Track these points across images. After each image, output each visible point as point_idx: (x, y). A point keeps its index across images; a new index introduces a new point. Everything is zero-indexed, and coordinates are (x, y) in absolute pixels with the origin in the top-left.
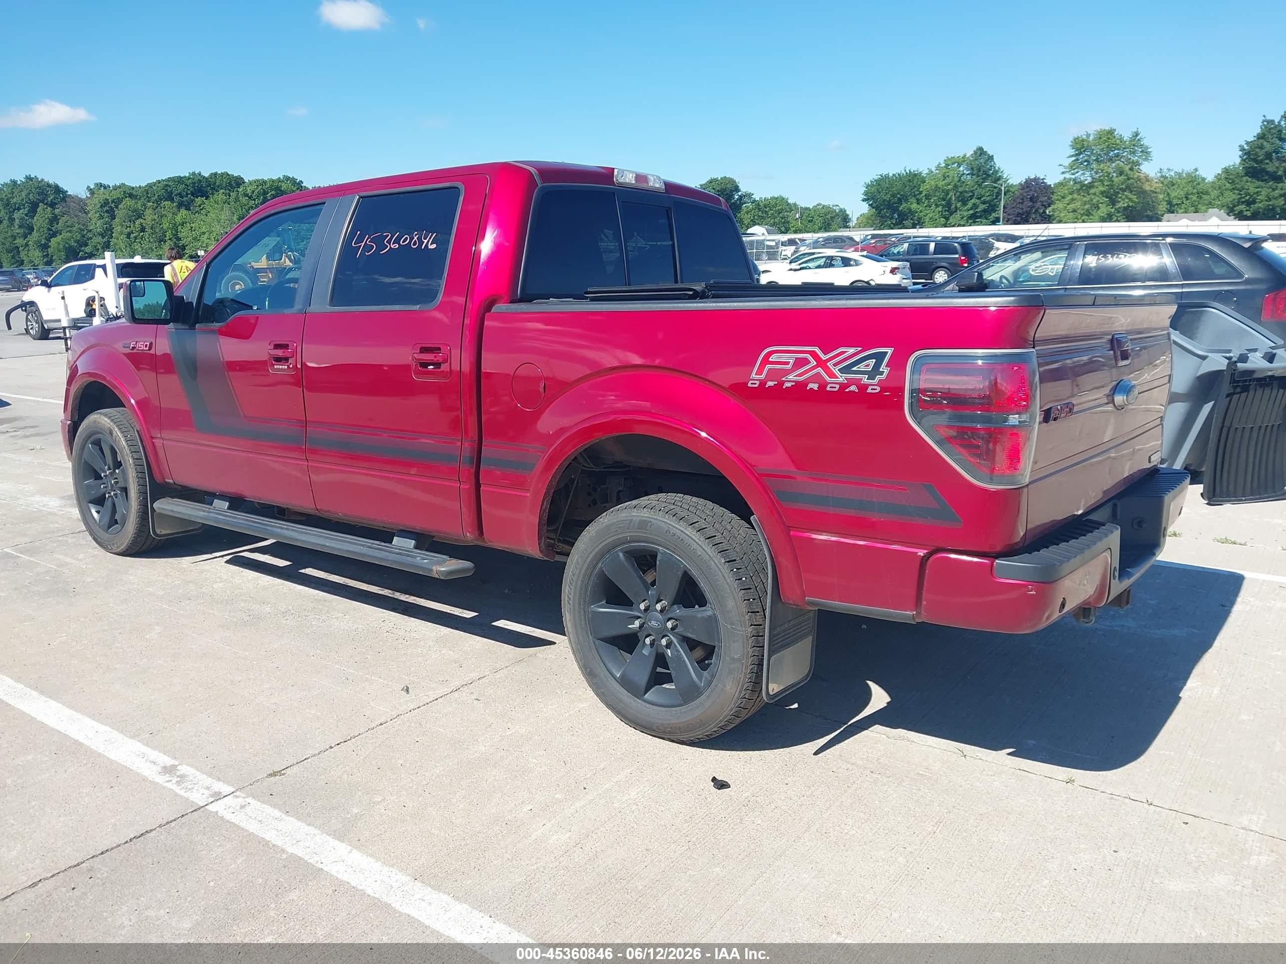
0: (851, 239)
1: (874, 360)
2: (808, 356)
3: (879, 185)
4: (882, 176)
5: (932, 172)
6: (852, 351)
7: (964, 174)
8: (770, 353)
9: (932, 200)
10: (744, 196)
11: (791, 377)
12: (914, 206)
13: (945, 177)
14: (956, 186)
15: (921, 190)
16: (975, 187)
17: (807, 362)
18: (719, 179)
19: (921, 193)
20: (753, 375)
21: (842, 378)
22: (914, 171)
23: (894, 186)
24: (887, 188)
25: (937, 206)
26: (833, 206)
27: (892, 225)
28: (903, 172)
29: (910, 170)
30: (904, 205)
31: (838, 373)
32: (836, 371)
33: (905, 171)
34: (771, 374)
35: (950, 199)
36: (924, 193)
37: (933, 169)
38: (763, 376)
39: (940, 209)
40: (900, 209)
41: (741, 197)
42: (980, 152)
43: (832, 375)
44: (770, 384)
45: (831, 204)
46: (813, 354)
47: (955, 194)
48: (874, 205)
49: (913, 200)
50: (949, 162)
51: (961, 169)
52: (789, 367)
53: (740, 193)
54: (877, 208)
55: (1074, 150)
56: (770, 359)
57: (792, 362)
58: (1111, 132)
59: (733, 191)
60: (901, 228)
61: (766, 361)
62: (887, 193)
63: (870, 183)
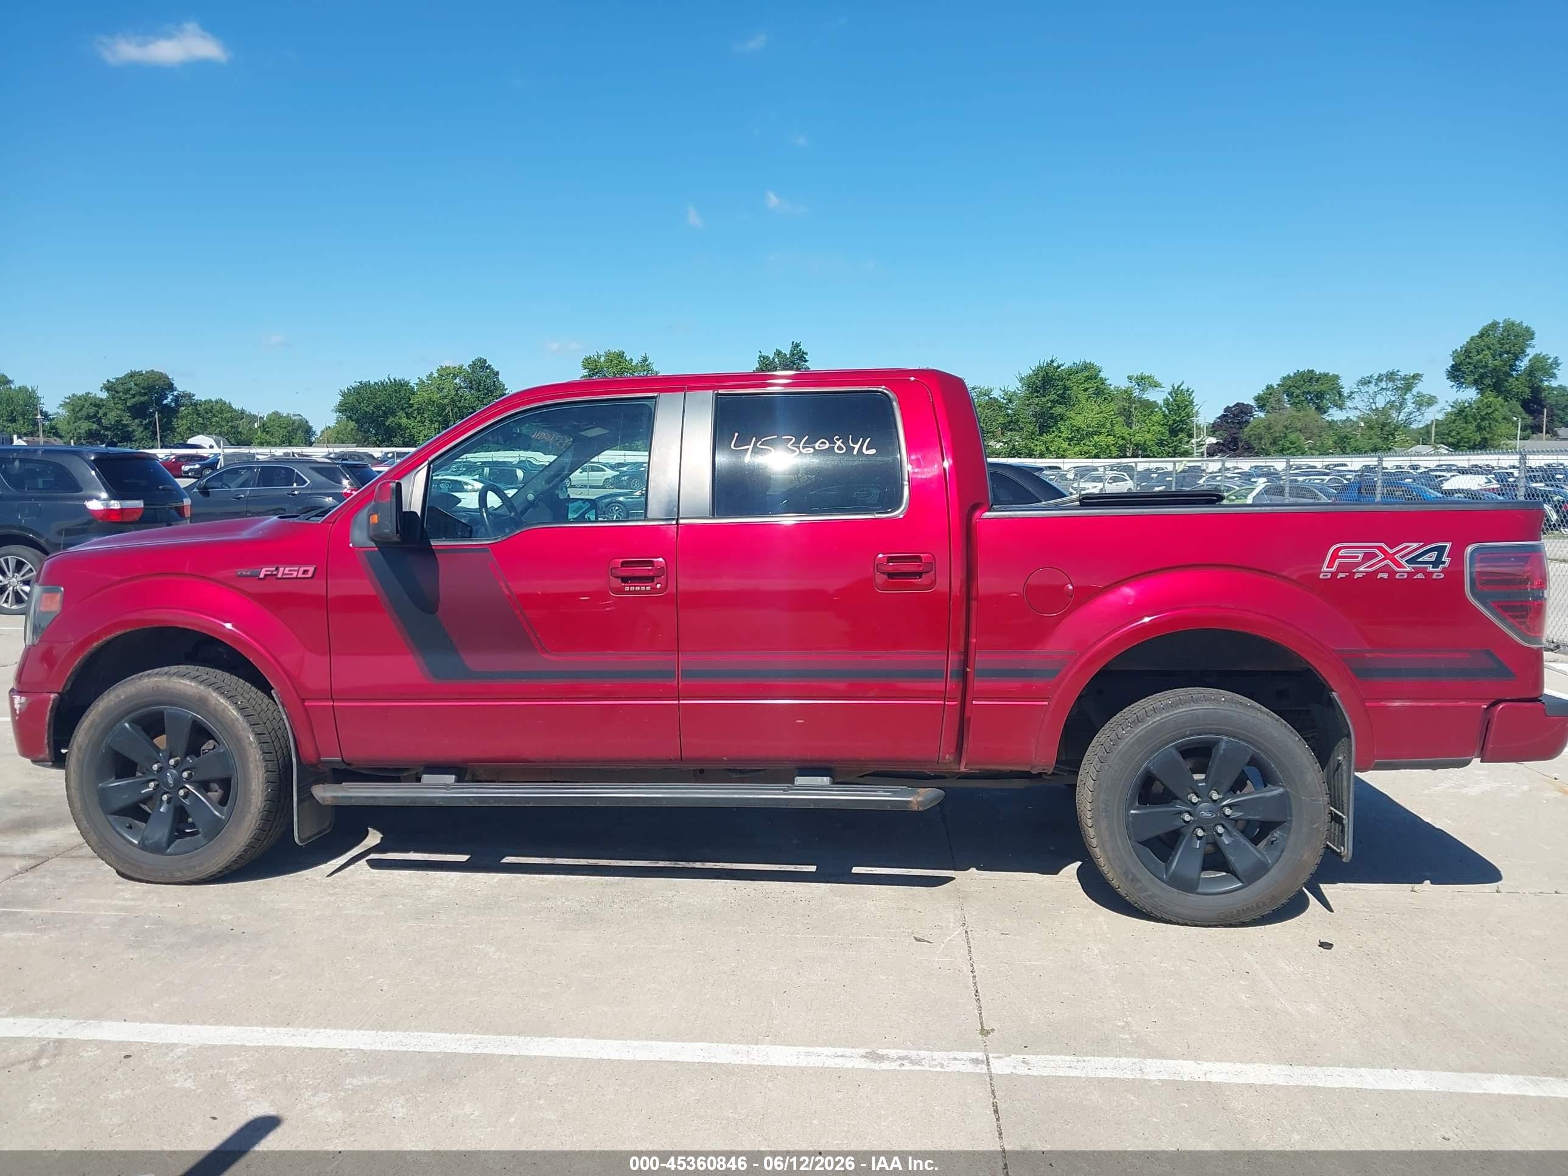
0: (372, 456)
1: (1436, 553)
2: (1378, 552)
3: (359, 393)
4: (361, 384)
5: (423, 382)
6: (1415, 545)
7: (461, 387)
8: (1339, 549)
9: (426, 416)
10: (182, 397)
11: (1361, 569)
12: (404, 421)
13: (440, 389)
14: (453, 401)
15: (411, 402)
16: (476, 403)
17: (1375, 556)
18: (144, 372)
19: (412, 406)
20: (1324, 568)
21: (1409, 568)
22: (399, 381)
23: (377, 396)
24: (369, 398)
25: (431, 421)
26: (294, 415)
27: (378, 442)
28: (387, 380)
29: (394, 379)
30: (391, 419)
31: (1405, 564)
32: (1403, 562)
33: (389, 379)
34: (1342, 567)
35: (447, 414)
36: (415, 407)
37: (424, 379)
38: (1334, 569)
39: (436, 425)
40: (387, 423)
41: (176, 399)
42: (481, 365)
43: (1399, 565)
44: (1340, 575)
45: (291, 413)
46: (1380, 549)
47: (452, 410)
48: (354, 417)
49: (401, 414)
50: (443, 373)
51: (457, 381)
52: (1359, 559)
53: (175, 393)
54: (357, 421)
55: (585, 371)
56: (1340, 554)
57: (1361, 556)
58: (621, 355)
59: (166, 389)
60: (389, 447)
61: (1335, 556)
62: (369, 405)
63: (346, 391)
